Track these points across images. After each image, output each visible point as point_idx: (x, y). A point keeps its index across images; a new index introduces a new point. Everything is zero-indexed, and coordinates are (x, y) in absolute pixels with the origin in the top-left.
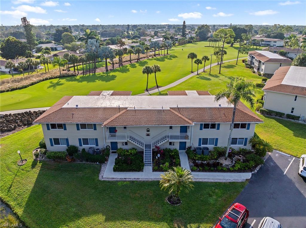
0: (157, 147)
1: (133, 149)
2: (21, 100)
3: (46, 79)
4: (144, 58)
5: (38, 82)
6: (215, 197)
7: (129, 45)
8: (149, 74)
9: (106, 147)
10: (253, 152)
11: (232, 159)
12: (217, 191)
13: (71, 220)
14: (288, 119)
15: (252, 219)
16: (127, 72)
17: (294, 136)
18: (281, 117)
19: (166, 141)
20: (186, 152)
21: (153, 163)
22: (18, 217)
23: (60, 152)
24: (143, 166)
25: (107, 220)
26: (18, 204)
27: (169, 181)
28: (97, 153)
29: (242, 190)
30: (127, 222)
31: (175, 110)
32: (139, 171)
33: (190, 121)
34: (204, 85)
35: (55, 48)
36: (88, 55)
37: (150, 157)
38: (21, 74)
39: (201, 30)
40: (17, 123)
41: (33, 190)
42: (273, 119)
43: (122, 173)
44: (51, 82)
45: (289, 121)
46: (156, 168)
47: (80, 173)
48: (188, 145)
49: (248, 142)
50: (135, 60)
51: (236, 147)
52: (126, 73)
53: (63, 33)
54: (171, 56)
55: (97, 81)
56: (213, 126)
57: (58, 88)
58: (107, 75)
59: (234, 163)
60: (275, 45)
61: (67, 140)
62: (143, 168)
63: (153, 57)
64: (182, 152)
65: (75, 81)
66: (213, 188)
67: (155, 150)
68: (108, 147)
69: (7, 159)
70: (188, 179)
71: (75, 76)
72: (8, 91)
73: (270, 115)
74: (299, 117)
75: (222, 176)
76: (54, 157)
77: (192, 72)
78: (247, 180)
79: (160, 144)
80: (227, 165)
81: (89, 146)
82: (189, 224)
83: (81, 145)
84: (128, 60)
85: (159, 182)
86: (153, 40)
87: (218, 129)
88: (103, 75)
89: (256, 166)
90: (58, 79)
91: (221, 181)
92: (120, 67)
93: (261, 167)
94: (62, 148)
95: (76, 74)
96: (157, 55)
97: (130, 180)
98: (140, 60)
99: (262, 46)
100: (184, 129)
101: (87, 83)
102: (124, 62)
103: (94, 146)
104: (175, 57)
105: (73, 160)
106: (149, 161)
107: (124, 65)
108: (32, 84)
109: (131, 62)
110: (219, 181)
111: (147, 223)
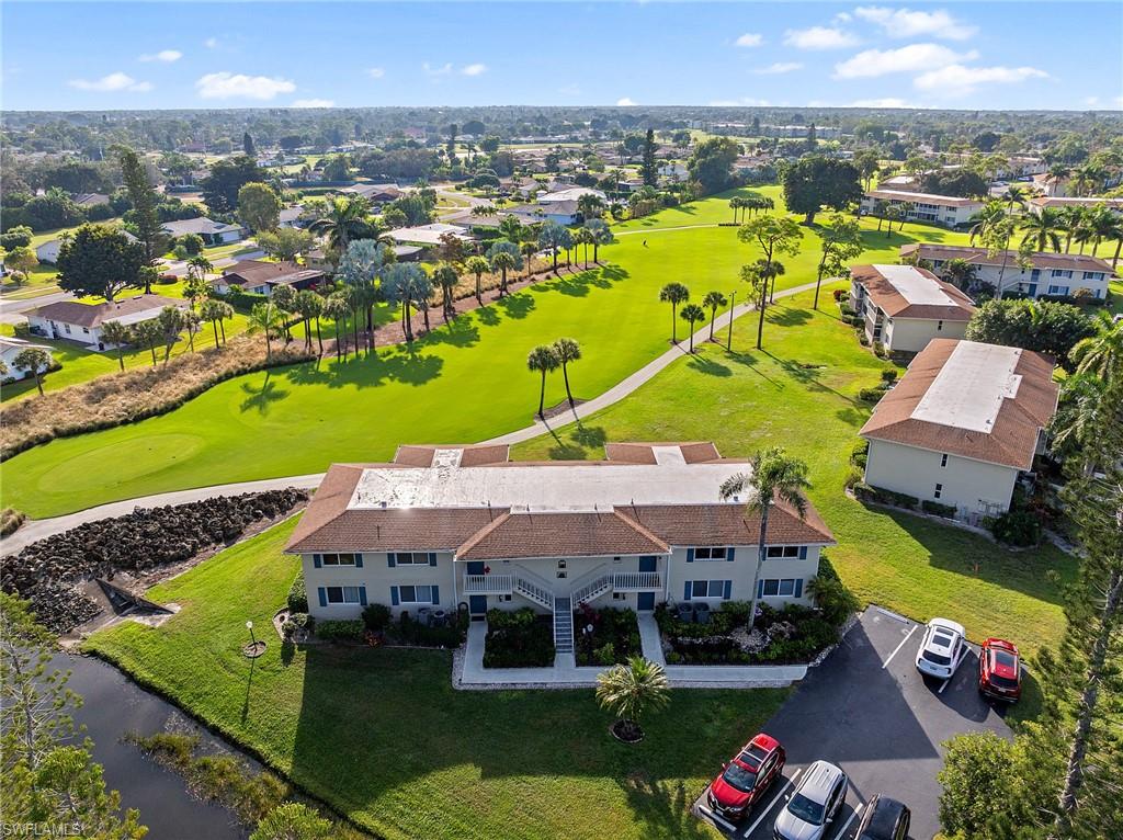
0: (583, 606)
1: (526, 609)
2: (182, 457)
3: (229, 376)
4: (520, 279)
5: (205, 388)
6: (717, 723)
7: (466, 221)
8: (548, 372)
9: (459, 606)
10: (817, 611)
11: (765, 632)
12: (722, 708)
13: (408, 779)
14: (926, 513)
15: (795, 766)
16: (473, 343)
17: (931, 565)
18: (908, 507)
19: (605, 591)
20: (654, 615)
21: (577, 645)
22: (283, 778)
23: (349, 623)
24: (553, 653)
25: (484, 776)
26: (275, 749)
27: (616, 689)
28: (438, 623)
29: (782, 706)
30: (530, 779)
31: (627, 514)
32: (544, 666)
33: (662, 544)
34: (708, 395)
35: (216, 235)
36: (353, 293)
37: (567, 631)
38: (138, 352)
39: (709, 158)
40: (196, 534)
41: (303, 715)
42: (887, 514)
43: (504, 670)
44: (246, 388)
45: (929, 520)
46: (584, 656)
47: (406, 673)
48: (658, 599)
49: (804, 590)
50: (493, 288)
51: (776, 601)
52: (470, 346)
53: (244, 184)
54: (608, 273)
55: (386, 380)
56: (719, 553)
57: (274, 407)
58: (413, 356)
59: (770, 642)
60: (953, 220)
61: (363, 590)
62: (553, 659)
63: (548, 278)
64: (646, 615)
65: (319, 382)
66: (716, 703)
67: (580, 612)
68: (464, 607)
69: (213, 640)
70: (657, 684)
71: (314, 360)
72: (125, 423)
73: (883, 502)
74: (954, 510)
75: (738, 673)
76: (336, 634)
77: (675, 343)
78: (794, 682)
79: (592, 598)
80: (752, 648)
81: (416, 603)
82: (660, 779)
83: (395, 602)
84: (469, 292)
85: (593, 690)
86: (543, 195)
87: (731, 558)
88: (401, 358)
89: (820, 649)
90: (263, 374)
91: (735, 687)
92: (447, 321)
93: (833, 650)
94: (348, 609)
95: (314, 353)
96: (563, 265)
97: (524, 687)
98: (510, 287)
99: (911, 222)
100: (649, 564)
101: (359, 389)
102: (459, 299)
103: (429, 604)
104: (620, 275)
105: (382, 642)
106: (566, 641)
107: (461, 312)
108: (191, 396)
109: (479, 298)
110: (729, 686)
111: (571, 779)
